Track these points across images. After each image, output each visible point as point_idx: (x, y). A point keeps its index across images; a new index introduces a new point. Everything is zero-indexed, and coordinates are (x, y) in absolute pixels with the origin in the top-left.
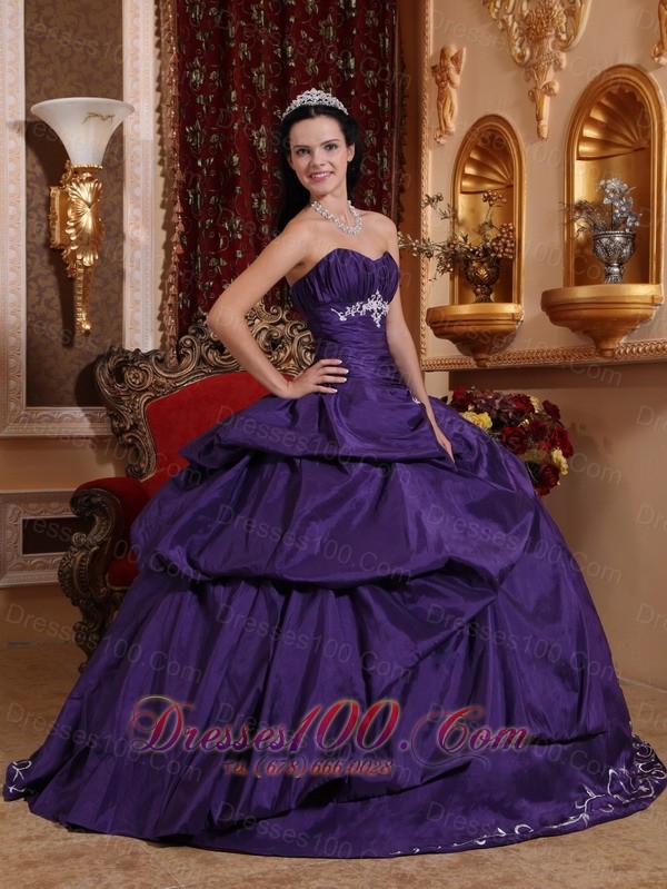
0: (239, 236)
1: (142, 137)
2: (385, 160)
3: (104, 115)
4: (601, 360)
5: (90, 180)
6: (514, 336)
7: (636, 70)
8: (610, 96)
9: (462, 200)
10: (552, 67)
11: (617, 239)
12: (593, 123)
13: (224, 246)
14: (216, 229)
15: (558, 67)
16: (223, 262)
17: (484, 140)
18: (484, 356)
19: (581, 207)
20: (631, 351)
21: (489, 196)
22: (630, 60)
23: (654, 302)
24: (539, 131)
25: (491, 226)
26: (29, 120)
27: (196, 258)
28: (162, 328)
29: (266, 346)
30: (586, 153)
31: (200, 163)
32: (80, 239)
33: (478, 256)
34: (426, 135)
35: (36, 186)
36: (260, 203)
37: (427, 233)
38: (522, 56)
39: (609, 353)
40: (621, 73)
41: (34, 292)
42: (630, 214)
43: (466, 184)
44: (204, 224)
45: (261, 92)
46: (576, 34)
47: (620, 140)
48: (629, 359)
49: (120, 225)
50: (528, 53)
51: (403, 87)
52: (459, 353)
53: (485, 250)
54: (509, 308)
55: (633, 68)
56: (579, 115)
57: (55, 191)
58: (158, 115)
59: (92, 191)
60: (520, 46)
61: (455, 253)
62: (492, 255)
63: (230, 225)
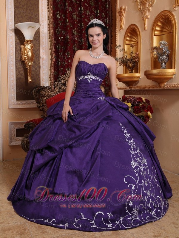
0: (69, 57)
1: (44, 32)
3: (33, 27)
4: (160, 89)
5: (30, 43)
6: (138, 82)
7: (169, 11)
8: (162, 18)
9: (126, 46)
10: (148, 11)
11: (164, 57)
12: (158, 26)
13: (66, 59)
14: (64, 54)
15: (149, 11)
16: (66, 63)
17: (131, 31)
18: (131, 87)
19: (155, 48)
20: (168, 86)
21: (132, 45)
22: (168, 9)
23: (173, 74)
24: (144, 28)
25: (133, 53)
26: (15, 28)
27: (59, 62)
28: (50, 80)
30: (157, 34)
31: (59, 38)
32: (28, 58)
33: (130, 61)
34: (117, 29)
35: (18, 45)
36: (75, 48)
37: (117, 55)
38: (140, 9)
39: (162, 87)
40: (165, 12)
41: (18, 72)
42: (167, 50)
43: (127, 42)
44: (61, 54)
45: (75, 19)
46: (154, 2)
47: (165, 30)
48: (167, 88)
49: (39, 54)
50: (142, 7)
51: (112, 17)
52: (125, 86)
53: (131, 59)
54: (137, 75)
55: (168, 11)
56: (155, 24)
57: (22, 46)
58: (49, 26)
59: (31, 46)
60: (140, 6)
61: (124, 60)
62: (133, 61)
63: (67, 54)
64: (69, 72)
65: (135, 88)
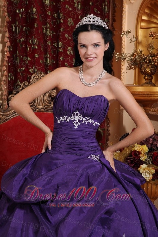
0: (36, 47)
2: (106, 7)
9: (141, 32)
13: (30, 51)
14: (26, 42)
16: (29, 59)
17: (151, 4)
18: (148, 108)
21: (152, 34)
25: (153, 49)
27: (16, 57)
29: (48, 100)
31: (18, 11)
33: (146, 62)
36: (46, 30)
43: (143, 24)
44: (20, 41)
61: (136, 59)
62: (153, 64)
63: (32, 42)
64: (35, 76)
65: (155, 111)
